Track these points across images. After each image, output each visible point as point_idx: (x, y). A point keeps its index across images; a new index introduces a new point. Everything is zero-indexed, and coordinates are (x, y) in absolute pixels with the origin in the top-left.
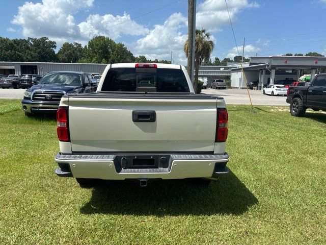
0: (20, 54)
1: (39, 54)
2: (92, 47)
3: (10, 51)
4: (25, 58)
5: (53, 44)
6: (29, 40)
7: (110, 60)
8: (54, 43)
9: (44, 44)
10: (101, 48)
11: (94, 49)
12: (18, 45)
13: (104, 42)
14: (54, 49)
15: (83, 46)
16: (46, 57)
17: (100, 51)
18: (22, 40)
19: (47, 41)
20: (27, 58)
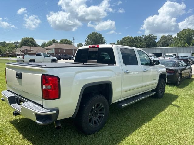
0: (136, 44)
1: (146, 43)
2: (179, 36)
3: (132, 43)
4: (139, 46)
5: (155, 38)
6: (142, 37)
7: (191, 44)
8: (156, 36)
9: (150, 38)
10: (186, 37)
11: (181, 38)
12: (136, 39)
13: (189, 32)
14: (155, 40)
15: (173, 37)
16: (150, 45)
17: (185, 39)
18: (139, 37)
19: (152, 36)
20: (140, 46)
